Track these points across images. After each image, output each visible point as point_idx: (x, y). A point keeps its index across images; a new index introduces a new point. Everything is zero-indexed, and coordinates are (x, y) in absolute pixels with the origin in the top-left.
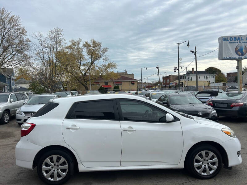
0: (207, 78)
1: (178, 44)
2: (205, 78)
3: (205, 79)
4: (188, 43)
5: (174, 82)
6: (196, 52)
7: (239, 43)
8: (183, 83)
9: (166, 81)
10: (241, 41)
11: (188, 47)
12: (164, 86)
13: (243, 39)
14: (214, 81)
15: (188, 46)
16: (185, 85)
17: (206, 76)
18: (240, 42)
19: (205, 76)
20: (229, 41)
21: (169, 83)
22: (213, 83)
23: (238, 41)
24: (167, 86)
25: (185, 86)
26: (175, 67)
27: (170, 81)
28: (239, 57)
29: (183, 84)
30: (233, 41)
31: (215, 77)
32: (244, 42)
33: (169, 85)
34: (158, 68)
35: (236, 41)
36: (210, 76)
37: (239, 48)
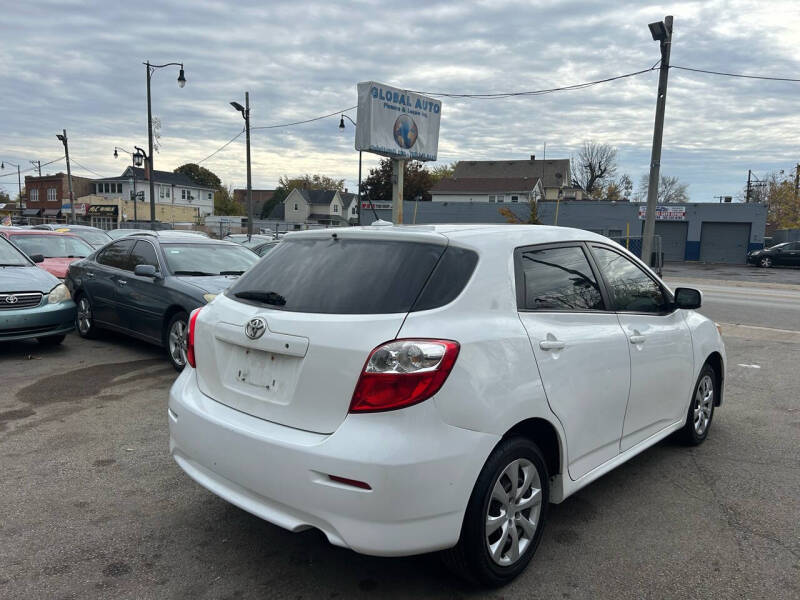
0: (190, 198)
1: (148, 65)
2: (184, 197)
3: (185, 202)
4: (182, 72)
5: (80, 200)
6: (248, 111)
7: (401, 113)
8: (116, 207)
9: (43, 196)
10: (407, 107)
11: (182, 87)
12: (35, 212)
13: (411, 102)
14: (210, 210)
15: (180, 83)
16: (125, 216)
17: (189, 193)
18: (404, 110)
19: (184, 192)
20: (383, 99)
21: (58, 205)
22: (209, 214)
23: (401, 106)
24: (47, 212)
25: (123, 220)
26: (138, 149)
27: (60, 196)
28: (400, 149)
29: (116, 212)
30: (391, 103)
31: (213, 196)
32: (411, 112)
33: (56, 212)
34: (63, 139)
35: (397, 105)
36: (201, 193)
37: (400, 125)
